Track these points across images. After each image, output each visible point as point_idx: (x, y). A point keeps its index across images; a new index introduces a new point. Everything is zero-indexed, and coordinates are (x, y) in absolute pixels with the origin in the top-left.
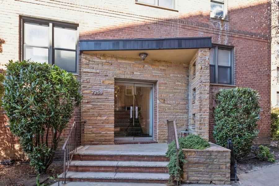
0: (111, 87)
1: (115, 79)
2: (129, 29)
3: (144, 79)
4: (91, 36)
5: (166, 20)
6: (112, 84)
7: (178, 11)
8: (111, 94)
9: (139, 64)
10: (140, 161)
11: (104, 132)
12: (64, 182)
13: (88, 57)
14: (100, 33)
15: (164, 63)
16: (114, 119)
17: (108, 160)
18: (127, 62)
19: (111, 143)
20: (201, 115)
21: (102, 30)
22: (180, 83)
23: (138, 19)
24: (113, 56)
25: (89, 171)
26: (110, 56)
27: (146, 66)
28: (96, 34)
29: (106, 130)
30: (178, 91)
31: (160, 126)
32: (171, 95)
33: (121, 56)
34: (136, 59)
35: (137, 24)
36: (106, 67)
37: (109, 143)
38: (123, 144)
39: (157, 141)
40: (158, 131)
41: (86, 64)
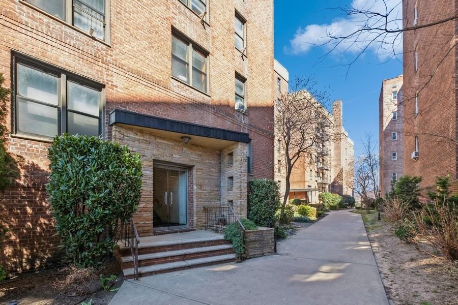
0: (149, 169)
1: (154, 160)
2: (165, 105)
3: (182, 163)
4: (121, 103)
5: (200, 103)
6: (150, 166)
7: (210, 97)
8: (149, 178)
9: (178, 146)
10: (201, 246)
11: (142, 222)
12: (135, 279)
13: (123, 131)
14: (133, 102)
15: (201, 149)
16: (152, 206)
17: (169, 250)
18: (166, 142)
19: (150, 234)
20: (241, 202)
21: (135, 100)
22: (214, 170)
23: (175, 96)
24: (151, 134)
25: (154, 264)
26: (147, 134)
27: (185, 149)
28: (128, 103)
29: (144, 219)
30: (213, 177)
31: (198, 212)
32: (206, 181)
33: (159, 135)
34: (175, 141)
35: (172, 100)
36: (144, 146)
37: (147, 234)
38: (163, 234)
39: (195, 228)
40: (195, 218)
41: (120, 139)
